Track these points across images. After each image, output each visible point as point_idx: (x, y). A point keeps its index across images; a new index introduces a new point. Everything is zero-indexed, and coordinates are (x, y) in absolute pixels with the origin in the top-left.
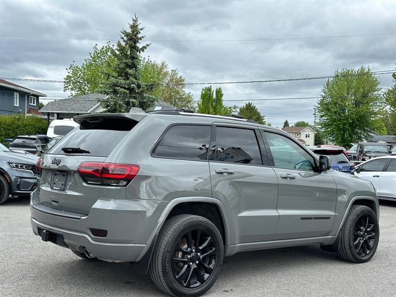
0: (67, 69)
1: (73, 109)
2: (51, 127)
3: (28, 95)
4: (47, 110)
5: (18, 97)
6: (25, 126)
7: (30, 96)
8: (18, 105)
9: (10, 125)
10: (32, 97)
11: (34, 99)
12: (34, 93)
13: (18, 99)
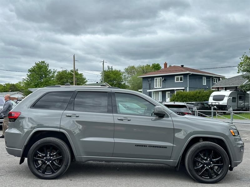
0: (240, 58)
1: (233, 84)
2: (212, 96)
3: (212, 77)
4: (217, 86)
5: (205, 79)
6: (203, 96)
7: (214, 78)
8: (205, 84)
9: (193, 96)
10: (215, 79)
11: (217, 80)
12: (216, 76)
13: (205, 80)
